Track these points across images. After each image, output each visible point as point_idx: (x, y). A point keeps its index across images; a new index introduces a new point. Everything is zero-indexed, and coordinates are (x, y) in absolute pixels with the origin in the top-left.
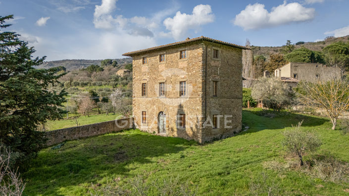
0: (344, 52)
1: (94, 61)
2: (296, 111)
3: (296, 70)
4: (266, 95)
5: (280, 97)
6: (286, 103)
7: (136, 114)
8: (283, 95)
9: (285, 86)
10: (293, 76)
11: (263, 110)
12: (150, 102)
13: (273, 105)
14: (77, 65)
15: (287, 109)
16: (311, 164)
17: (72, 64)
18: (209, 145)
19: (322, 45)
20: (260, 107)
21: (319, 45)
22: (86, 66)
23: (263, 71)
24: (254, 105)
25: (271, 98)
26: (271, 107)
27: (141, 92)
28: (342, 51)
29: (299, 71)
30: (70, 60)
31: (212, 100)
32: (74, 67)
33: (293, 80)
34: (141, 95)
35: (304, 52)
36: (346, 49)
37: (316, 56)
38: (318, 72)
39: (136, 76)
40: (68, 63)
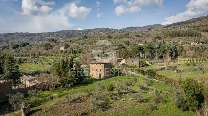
1: (34, 33)
14: (23, 36)
17: (20, 36)
18: (105, 80)
22: (30, 37)
29: (128, 61)
30: (18, 33)
32: (22, 37)
33: (126, 64)
34: (92, 70)
35: (137, 48)
36: (150, 47)
37: (142, 48)
39: (91, 67)
40: (18, 35)
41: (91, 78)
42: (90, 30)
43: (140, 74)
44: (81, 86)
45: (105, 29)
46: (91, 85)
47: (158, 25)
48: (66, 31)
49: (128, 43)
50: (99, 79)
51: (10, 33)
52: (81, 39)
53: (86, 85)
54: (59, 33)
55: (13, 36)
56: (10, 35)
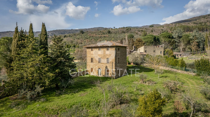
0: (168, 37)
2: (145, 66)
3: (146, 49)
4: (134, 60)
5: (139, 61)
6: (141, 63)
7: (89, 69)
8: (141, 60)
9: (141, 56)
10: (145, 52)
11: (133, 66)
12: (94, 65)
13: (137, 64)
15: (142, 65)
16: (146, 82)
18: (117, 79)
19: (162, 28)
20: (132, 65)
21: (161, 28)
23: (132, 46)
24: (129, 64)
25: (136, 61)
26: (136, 65)
27: (90, 61)
28: (167, 37)
29: (147, 49)
31: (118, 64)
33: (145, 53)
34: (90, 62)
35: (151, 37)
36: (169, 36)
37: (156, 38)
38: (155, 50)
39: (88, 55)
40: (11, 34)
41: (88, 76)
42: (87, 29)
43: (178, 69)
44: (66, 93)
45: (102, 28)
46: (89, 91)
47: (156, 24)
48: (62, 30)
49: (132, 37)
50: (105, 79)
51: (3, 32)
52: (77, 34)
53: (77, 92)
54: (54, 32)
55: (6, 34)
56: (2, 34)
